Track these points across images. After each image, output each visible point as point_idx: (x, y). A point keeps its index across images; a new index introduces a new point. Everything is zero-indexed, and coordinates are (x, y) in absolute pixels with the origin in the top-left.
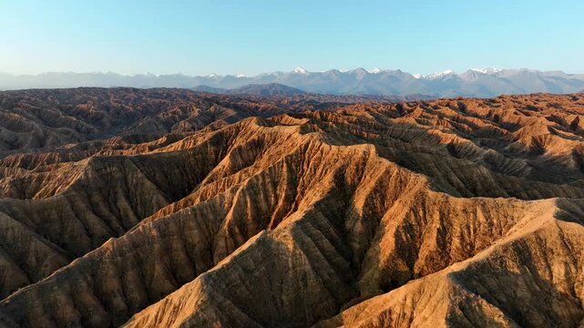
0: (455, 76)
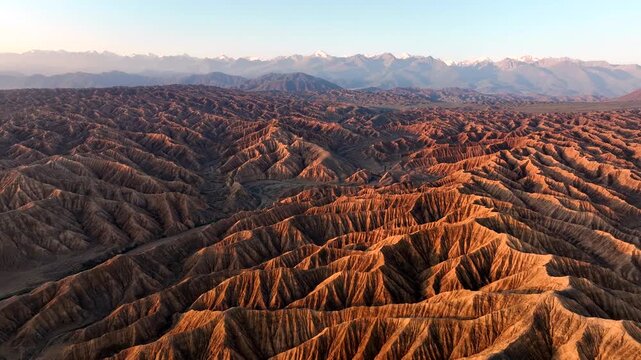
0: (491, 65)
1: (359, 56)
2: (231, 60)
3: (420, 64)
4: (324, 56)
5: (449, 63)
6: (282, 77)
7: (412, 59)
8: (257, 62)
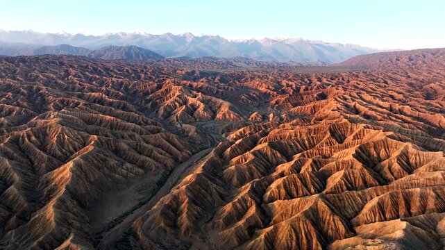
0: (256, 41)
1: (169, 34)
2: (69, 35)
3: (210, 40)
4: (143, 34)
5: (229, 40)
6: (119, 49)
7: (205, 37)
8: (91, 37)
